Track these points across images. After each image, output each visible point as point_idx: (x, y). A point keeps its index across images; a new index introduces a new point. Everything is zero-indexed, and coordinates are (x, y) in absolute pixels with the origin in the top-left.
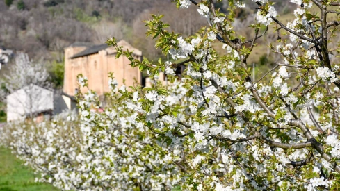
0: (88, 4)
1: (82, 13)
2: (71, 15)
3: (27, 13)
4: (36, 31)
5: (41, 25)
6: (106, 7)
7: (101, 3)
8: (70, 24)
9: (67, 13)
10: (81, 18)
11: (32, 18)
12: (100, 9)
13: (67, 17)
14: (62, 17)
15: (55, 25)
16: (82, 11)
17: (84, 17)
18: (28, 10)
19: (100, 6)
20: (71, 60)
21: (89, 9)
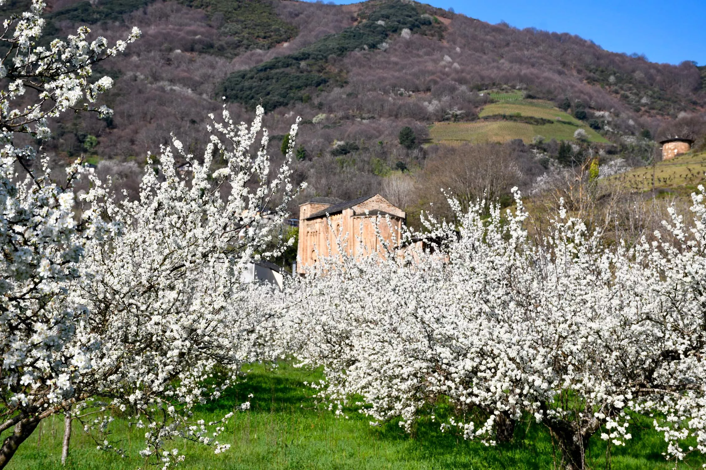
0: (391, 153)
1: (381, 165)
2: (367, 167)
3: (307, 163)
4: (317, 188)
5: (323, 181)
6: (417, 158)
7: (410, 152)
8: (365, 179)
9: (361, 164)
10: (380, 171)
11: (312, 171)
12: (408, 160)
13: (361, 170)
14: (353, 169)
15: (343, 181)
16: (382, 161)
17: (385, 170)
18: (310, 160)
19: (407, 155)
20: (306, 222)
21: (393, 159)
